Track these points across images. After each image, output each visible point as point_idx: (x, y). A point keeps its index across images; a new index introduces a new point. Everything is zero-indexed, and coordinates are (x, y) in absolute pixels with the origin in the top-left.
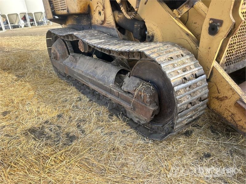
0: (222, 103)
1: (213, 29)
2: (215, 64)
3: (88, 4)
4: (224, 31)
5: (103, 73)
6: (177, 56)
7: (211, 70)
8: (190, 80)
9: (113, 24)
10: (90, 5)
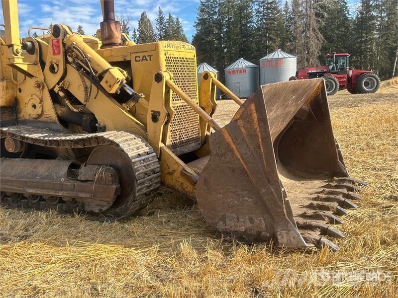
0: (173, 176)
1: (155, 118)
2: (161, 145)
3: (15, 96)
4: (162, 118)
5: (48, 170)
6: (131, 139)
7: (159, 150)
8: (143, 155)
9: (55, 117)
10: (17, 97)
